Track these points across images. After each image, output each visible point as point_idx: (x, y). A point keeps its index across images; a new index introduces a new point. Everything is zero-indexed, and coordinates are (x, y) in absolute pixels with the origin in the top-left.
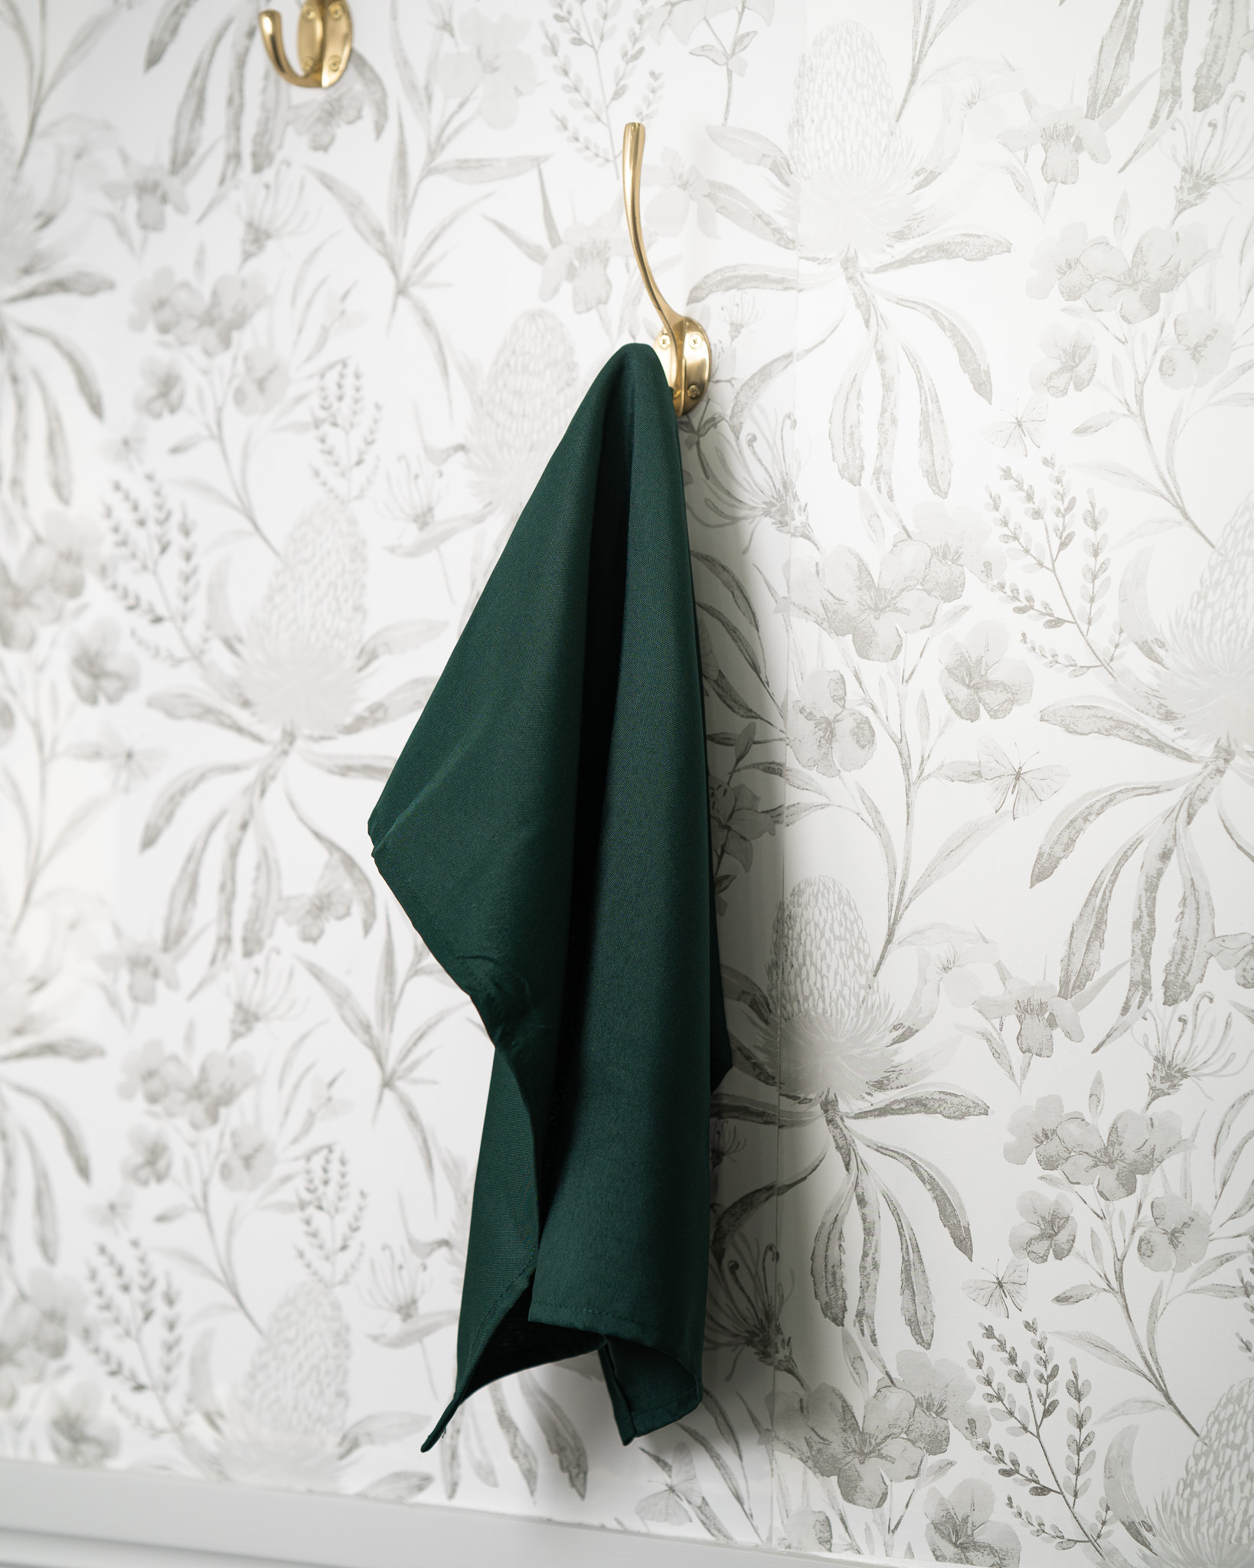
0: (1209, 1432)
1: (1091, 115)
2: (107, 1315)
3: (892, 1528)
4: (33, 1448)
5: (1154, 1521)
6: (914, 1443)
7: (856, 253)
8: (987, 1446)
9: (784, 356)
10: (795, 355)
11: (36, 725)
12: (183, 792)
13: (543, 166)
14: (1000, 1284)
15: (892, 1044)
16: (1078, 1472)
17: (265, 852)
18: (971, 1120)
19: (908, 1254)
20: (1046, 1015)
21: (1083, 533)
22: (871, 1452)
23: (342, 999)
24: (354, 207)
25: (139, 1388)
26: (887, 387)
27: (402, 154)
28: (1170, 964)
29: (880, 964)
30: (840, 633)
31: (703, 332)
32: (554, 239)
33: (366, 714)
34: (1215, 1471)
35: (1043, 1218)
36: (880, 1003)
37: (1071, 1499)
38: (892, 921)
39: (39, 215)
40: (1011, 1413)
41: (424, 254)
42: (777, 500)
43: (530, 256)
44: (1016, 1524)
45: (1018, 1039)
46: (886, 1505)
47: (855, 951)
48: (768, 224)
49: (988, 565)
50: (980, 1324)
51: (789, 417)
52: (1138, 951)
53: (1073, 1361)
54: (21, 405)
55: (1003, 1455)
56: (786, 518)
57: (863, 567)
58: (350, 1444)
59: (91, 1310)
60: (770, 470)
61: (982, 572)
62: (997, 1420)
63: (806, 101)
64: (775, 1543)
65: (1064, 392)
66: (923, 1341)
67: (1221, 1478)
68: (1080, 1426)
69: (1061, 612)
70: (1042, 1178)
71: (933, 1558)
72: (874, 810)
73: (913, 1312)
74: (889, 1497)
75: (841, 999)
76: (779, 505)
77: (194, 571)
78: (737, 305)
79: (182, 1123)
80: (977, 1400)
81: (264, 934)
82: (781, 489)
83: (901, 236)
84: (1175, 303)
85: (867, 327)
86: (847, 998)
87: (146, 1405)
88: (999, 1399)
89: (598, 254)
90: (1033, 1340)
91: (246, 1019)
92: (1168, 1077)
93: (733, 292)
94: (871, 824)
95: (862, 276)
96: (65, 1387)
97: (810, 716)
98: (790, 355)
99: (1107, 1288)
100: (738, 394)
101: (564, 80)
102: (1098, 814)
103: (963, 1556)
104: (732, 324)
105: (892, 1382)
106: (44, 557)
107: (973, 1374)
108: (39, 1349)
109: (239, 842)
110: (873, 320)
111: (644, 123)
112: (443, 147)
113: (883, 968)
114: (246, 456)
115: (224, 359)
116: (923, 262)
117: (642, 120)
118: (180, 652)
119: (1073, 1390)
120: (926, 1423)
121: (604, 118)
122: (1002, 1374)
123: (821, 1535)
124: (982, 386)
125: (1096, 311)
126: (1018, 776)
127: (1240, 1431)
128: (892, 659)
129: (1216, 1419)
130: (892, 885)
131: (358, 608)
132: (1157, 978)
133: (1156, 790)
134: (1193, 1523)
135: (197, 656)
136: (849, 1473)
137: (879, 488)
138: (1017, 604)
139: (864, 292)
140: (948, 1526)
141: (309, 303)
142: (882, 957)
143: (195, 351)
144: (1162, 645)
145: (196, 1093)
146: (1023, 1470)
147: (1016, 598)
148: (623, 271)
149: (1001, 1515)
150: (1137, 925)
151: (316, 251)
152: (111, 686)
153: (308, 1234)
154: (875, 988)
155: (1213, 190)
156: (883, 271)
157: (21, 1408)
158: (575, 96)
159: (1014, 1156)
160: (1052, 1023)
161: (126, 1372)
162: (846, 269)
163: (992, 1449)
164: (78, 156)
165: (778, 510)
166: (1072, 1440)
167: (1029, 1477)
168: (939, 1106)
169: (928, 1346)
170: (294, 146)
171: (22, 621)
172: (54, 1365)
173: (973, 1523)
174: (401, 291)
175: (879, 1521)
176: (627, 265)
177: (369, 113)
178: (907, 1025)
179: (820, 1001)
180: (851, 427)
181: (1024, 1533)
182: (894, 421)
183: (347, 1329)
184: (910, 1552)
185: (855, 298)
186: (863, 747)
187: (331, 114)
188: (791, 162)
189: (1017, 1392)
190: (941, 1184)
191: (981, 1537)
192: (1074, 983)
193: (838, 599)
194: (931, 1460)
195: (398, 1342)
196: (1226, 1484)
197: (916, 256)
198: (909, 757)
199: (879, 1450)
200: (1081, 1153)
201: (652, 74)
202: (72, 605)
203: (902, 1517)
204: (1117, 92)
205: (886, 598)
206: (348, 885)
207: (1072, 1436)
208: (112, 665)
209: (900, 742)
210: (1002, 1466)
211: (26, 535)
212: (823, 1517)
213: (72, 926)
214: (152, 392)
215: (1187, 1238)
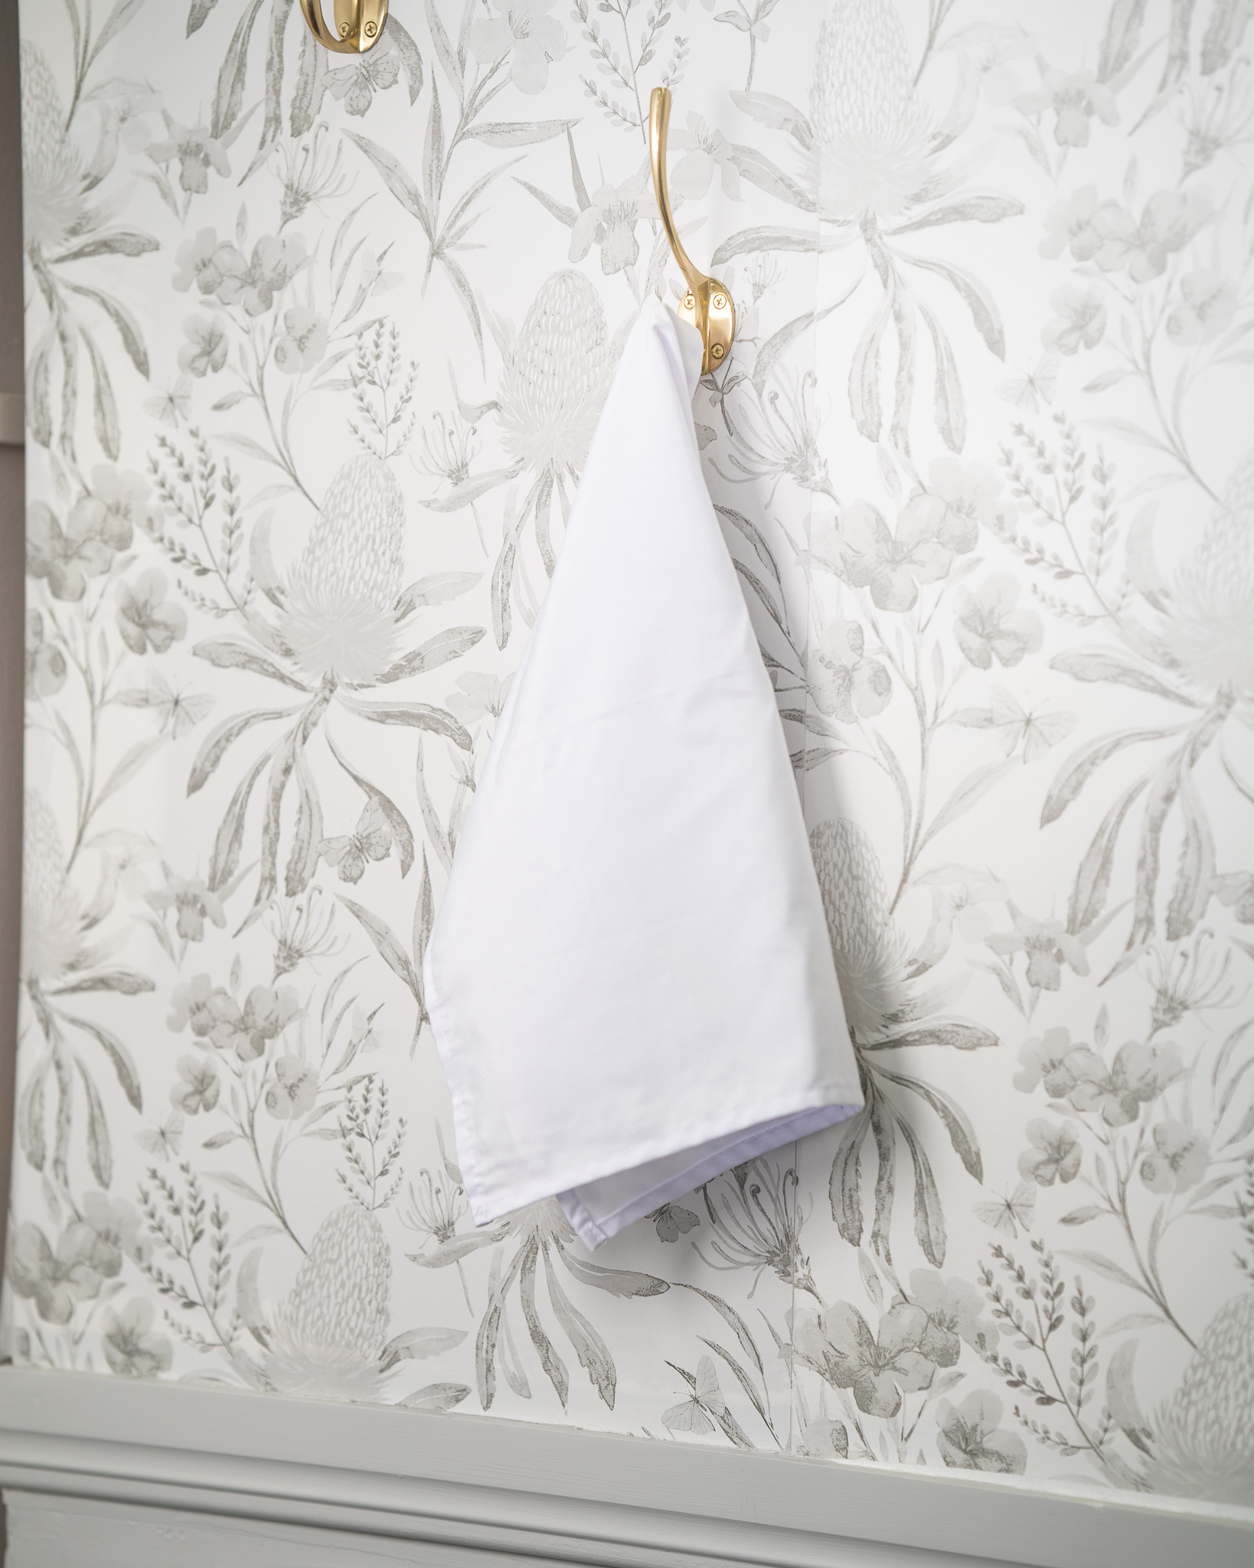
0: (1206, 1344)
1: (1102, 79)
2: (159, 1235)
3: (905, 1436)
4: (89, 1360)
5: (1154, 1429)
6: (926, 1356)
7: (874, 215)
8: (995, 1359)
9: (805, 316)
10: (815, 314)
11: (86, 672)
12: (229, 737)
13: (571, 130)
14: (1009, 1206)
15: (907, 979)
16: (1081, 1383)
17: (307, 795)
18: (982, 1050)
19: (921, 1177)
20: (1054, 951)
21: (1091, 487)
22: (885, 1365)
23: (381, 936)
24: (390, 169)
25: (190, 1304)
26: (904, 346)
27: (436, 117)
28: (1172, 902)
29: (895, 902)
30: (858, 585)
31: (727, 292)
32: (584, 202)
33: (404, 663)
34: (1211, 1381)
35: (1050, 1144)
36: (896, 940)
37: (1074, 1408)
38: (907, 861)
39: (85, 177)
40: (1018, 1328)
41: (457, 216)
42: (798, 456)
43: (559, 218)
44: (1023, 1432)
45: (1027, 973)
46: (899, 1414)
47: (872, 891)
48: (790, 187)
49: (1000, 519)
50: (990, 1245)
51: (810, 375)
52: (1142, 889)
53: (1077, 1279)
54: (69, 363)
55: (1010, 1367)
56: (807, 474)
57: (880, 521)
58: (391, 1358)
59: (144, 1231)
60: (791, 426)
61: (995, 525)
62: (1005, 1333)
63: (827, 66)
64: (794, 1450)
65: (1074, 351)
66: (935, 1260)
67: (1217, 1387)
68: (1084, 1338)
69: (1070, 564)
70: (1050, 1106)
71: (944, 1464)
72: (890, 755)
73: (925, 1233)
74: (902, 1407)
75: (858, 937)
76: (799, 460)
77: (238, 525)
78: (760, 266)
79: (229, 1054)
80: (986, 1316)
81: (306, 874)
82: (802, 445)
83: (918, 198)
84: (1182, 263)
85: (885, 287)
86: (864, 935)
87: (196, 1320)
88: (1007, 1314)
89: (625, 217)
90: (1040, 1260)
91: (290, 954)
92: (1170, 1010)
93: (756, 253)
94: (888, 768)
95: (880, 237)
96: (119, 1303)
97: (829, 665)
98: (811, 314)
99: (1110, 1209)
100: (761, 352)
101: (594, 46)
102: (1105, 758)
103: (972, 1462)
104: (754, 285)
105: (906, 1299)
106: (92, 510)
107: (983, 1291)
108: (95, 1268)
109: (283, 785)
110: (891, 281)
111: (669, 88)
112: (476, 111)
113: (899, 906)
114: (286, 413)
115: (265, 318)
116: (940, 224)
117: (668, 85)
118: (225, 602)
119: (1077, 1306)
120: (938, 1338)
121: (631, 84)
122: (1010, 1290)
123: (838, 1443)
124: (996, 344)
125: (1105, 271)
126: (1028, 722)
127: (1236, 1344)
128: (910, 608)
129: (1213, 1332)
130: (907, 827)
131: (394, 561)
132: (1160, 914)
133: (1160, 734)
134: (1190, 1430)
135: (241, 607)
136: (865, 1384)
137: (896, 444)
138: (1028, 556)
139: (883, 254)
140: (959, 1434)
141: (347, 264)
142: (898, 896)
143: (237, 310)
144: (1167, 595)
145: (242, 1025)
146: (1029, 1381)
147: (1026, 550)
148: (648, 232)
149: (1008, 1424)
150: (1141, 864)
151: (354, 212)
152: (158, 635)
153: (350, 1159)
154: (891, 926)
155: (1220, 154)
156: (901, 233)
157: (78, 1323)
158: (604, 61)
159: (1024, 1084)
160: (1060, 958)
161: (177, 1288)
162: (865, 231)
163: (1000, 1362)
164: (123, 120)
165: (799, 466)
166: (1076, 1353)
167: (1035, 1387)
168: (952, 1038)
169: (940, 1265)
170: (332, 110)
171: (72, 571)
172: (108, 1282)
173: (982, 1432)
174: (436, 253)
175: (892, 1429)
176: (654, 227)
177: (404, 77)
178: (921, 960)
179: (838, 938)
180: (869, 385)
181: (1030, 1440)
182: (911, 379)
183: (387, 1249)
184: (922, 1459)
185: (874, 260)
186: (880, 694)
187: (367, 78)
188: (812, 126)
189: (1025, 1309)
190: (953, 1111)
191: (989, 1444)
192: (1080, 921)
193: (856, 552)
194: (943, 1373)
195: (435, 1263)
196: (1221, 1393)
197: (933, 218)
198: (924, 703)
199: (893, 1363)
200: (1087, 1082)
201: (678, 39)
202: (120, 556)
203: (914, 1426)
204: (1126, 57)
205: (902, 551)
206: (386, 828)
207: (1076, 1349)
208: (158, 615)
209: (915, 690)
210: (1010, 1378)
211: (76, 488)
212: (840, 1426)
213: (123, 867)
214: (196, 350)
215: (1187, 1162)
